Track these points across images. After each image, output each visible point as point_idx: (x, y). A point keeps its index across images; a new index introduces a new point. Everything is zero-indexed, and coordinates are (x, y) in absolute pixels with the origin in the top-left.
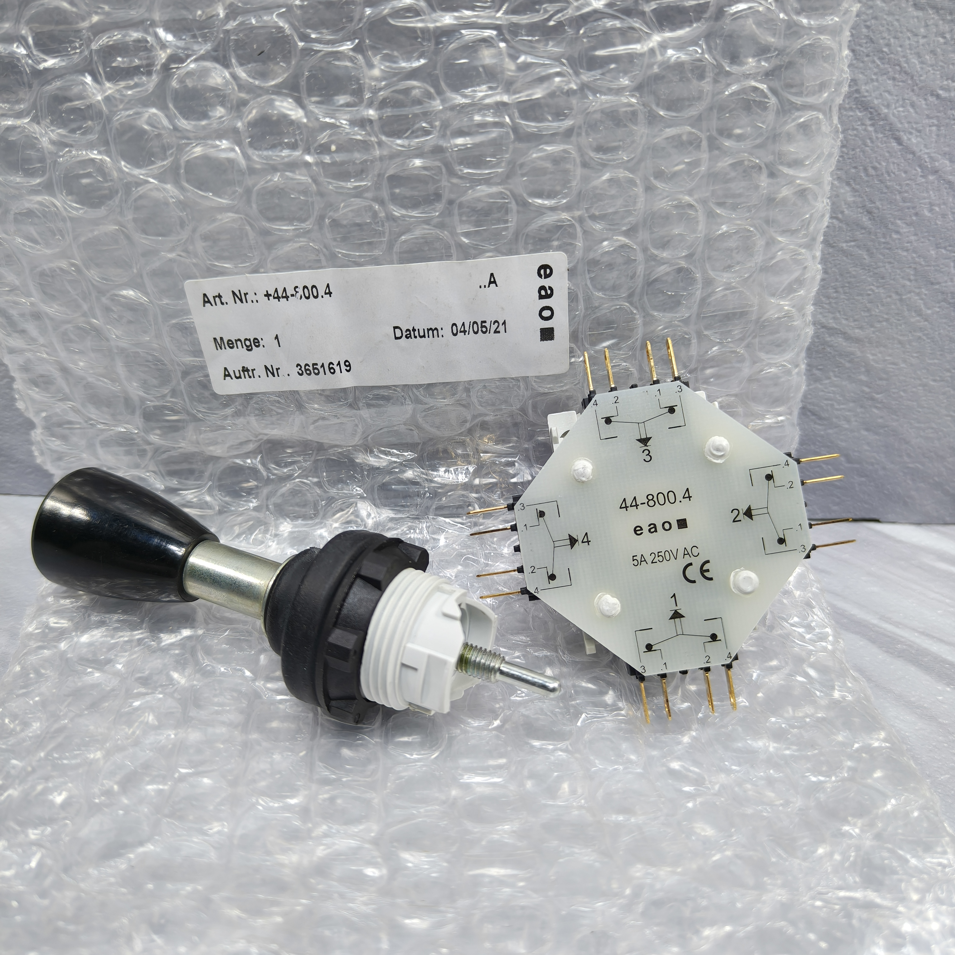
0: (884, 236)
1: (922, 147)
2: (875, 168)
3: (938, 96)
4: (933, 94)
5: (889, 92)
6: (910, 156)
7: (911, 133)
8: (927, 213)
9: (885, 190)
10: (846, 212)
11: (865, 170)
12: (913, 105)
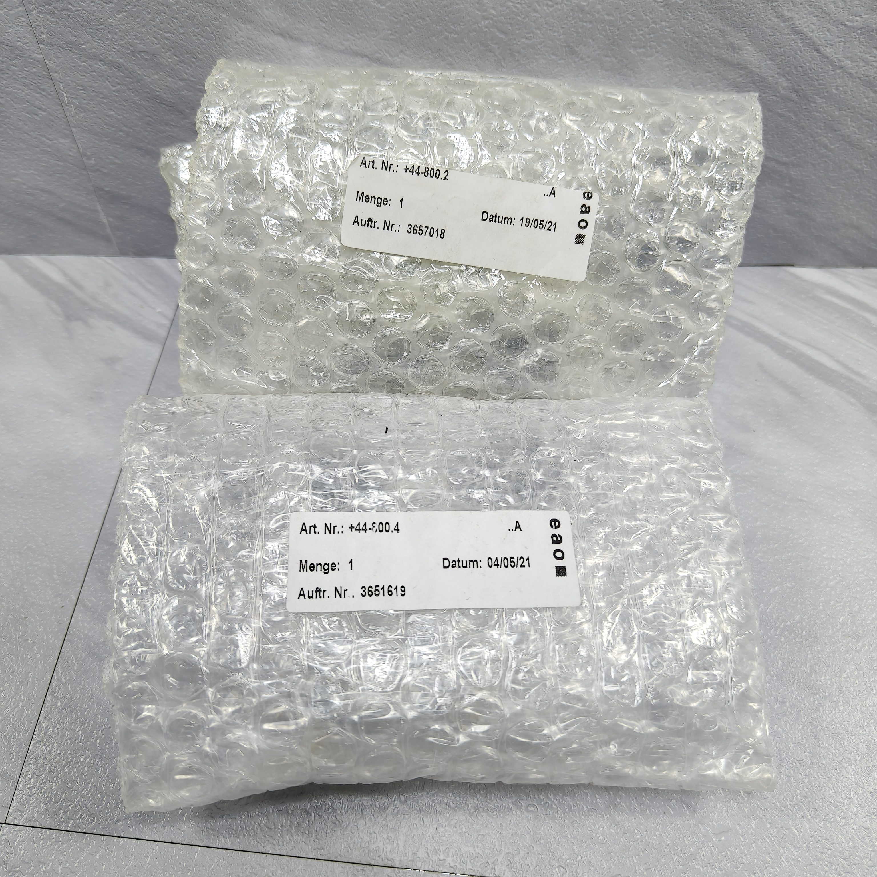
0: (806, 104)
1: (834, 54)
2: (801, 67)
3: (845, 25)
4: (842, 24)
5: (814, 24)
6: (826, 60)
7: (826, 46)
8: (834, 91)
9: (808, 79)
10: (782, 92)
11: (796, 67)
12: (828, 30)
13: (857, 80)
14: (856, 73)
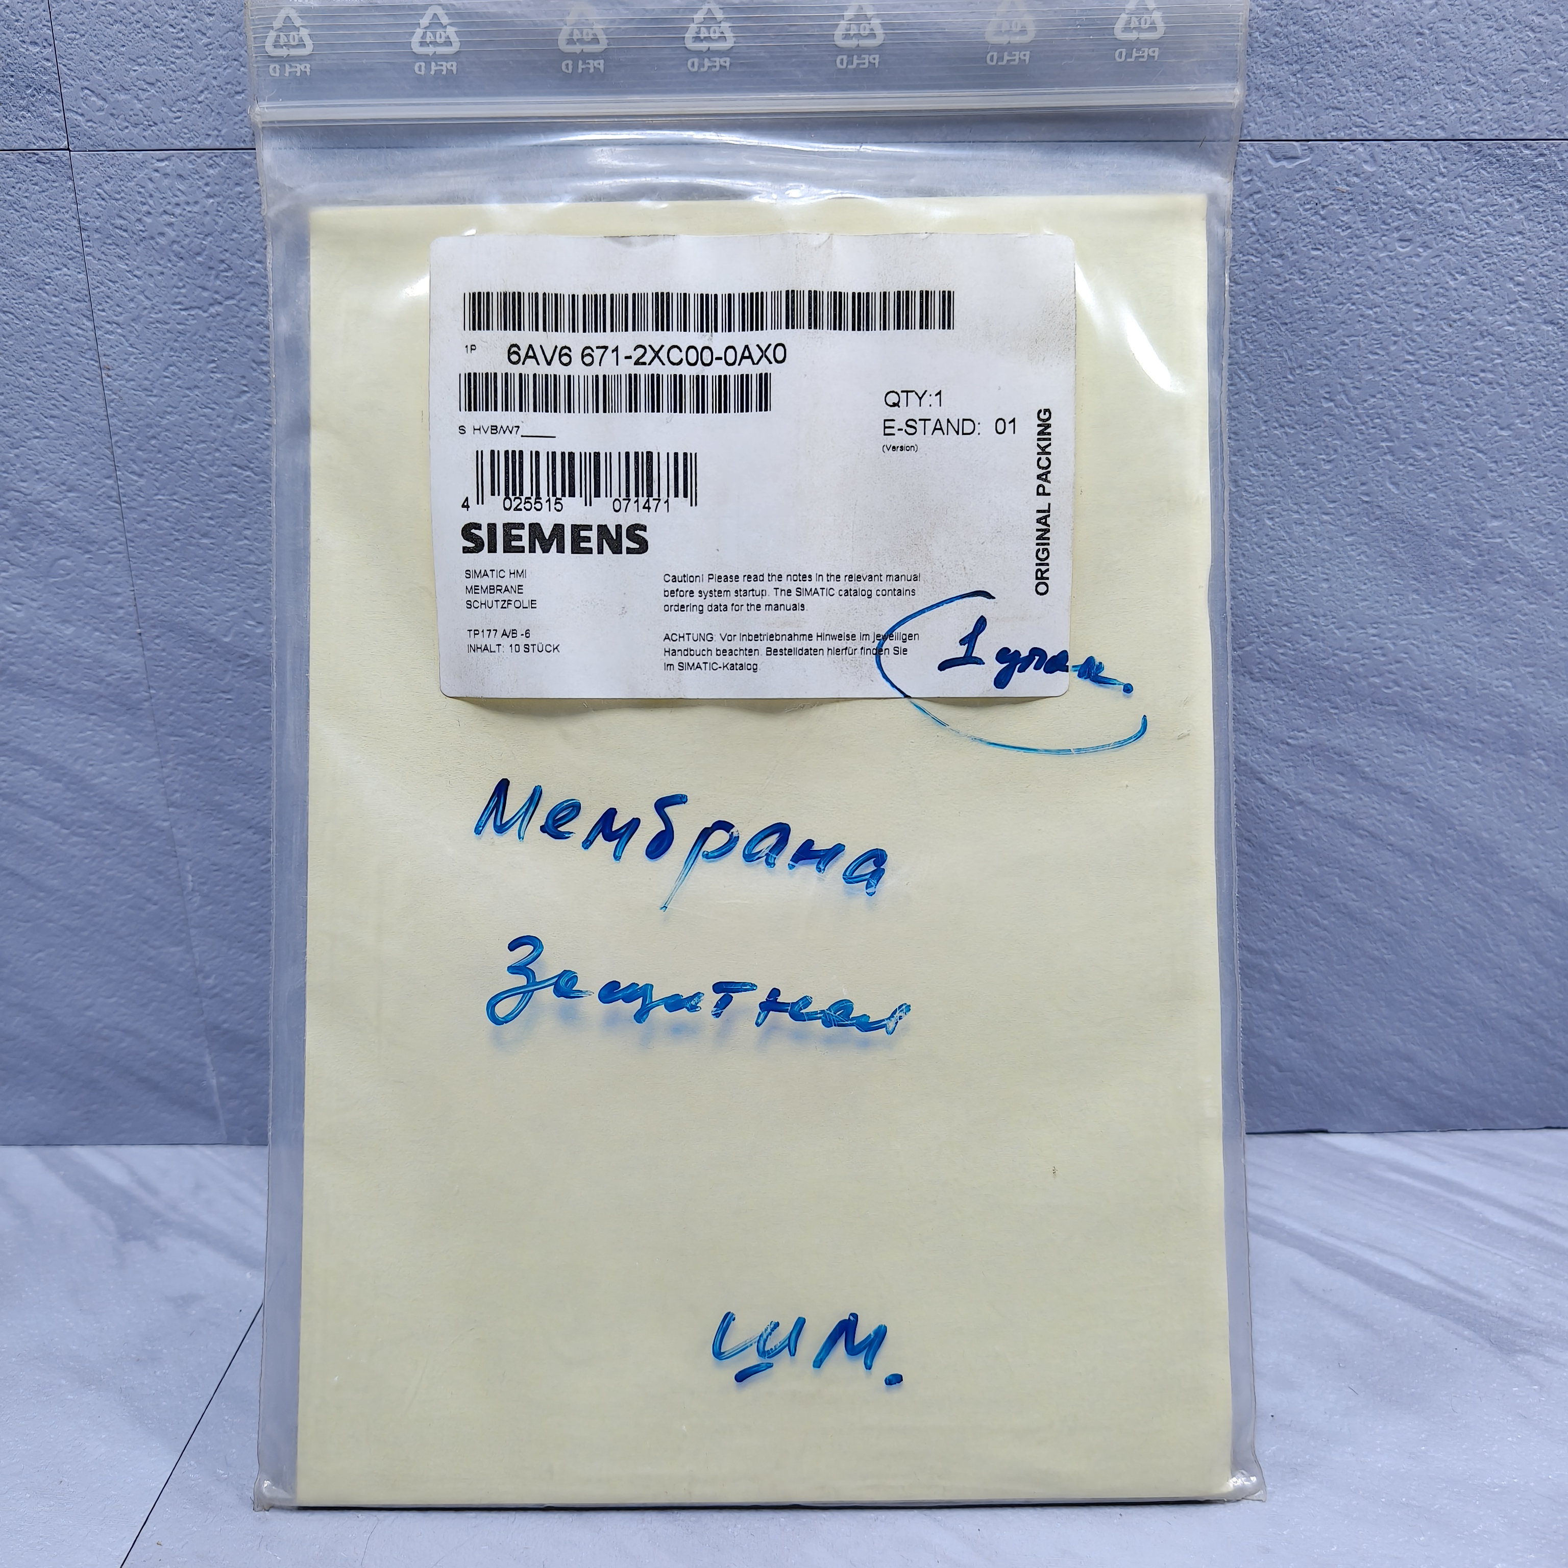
13: (1330, 820)
14: (1325, 809)
